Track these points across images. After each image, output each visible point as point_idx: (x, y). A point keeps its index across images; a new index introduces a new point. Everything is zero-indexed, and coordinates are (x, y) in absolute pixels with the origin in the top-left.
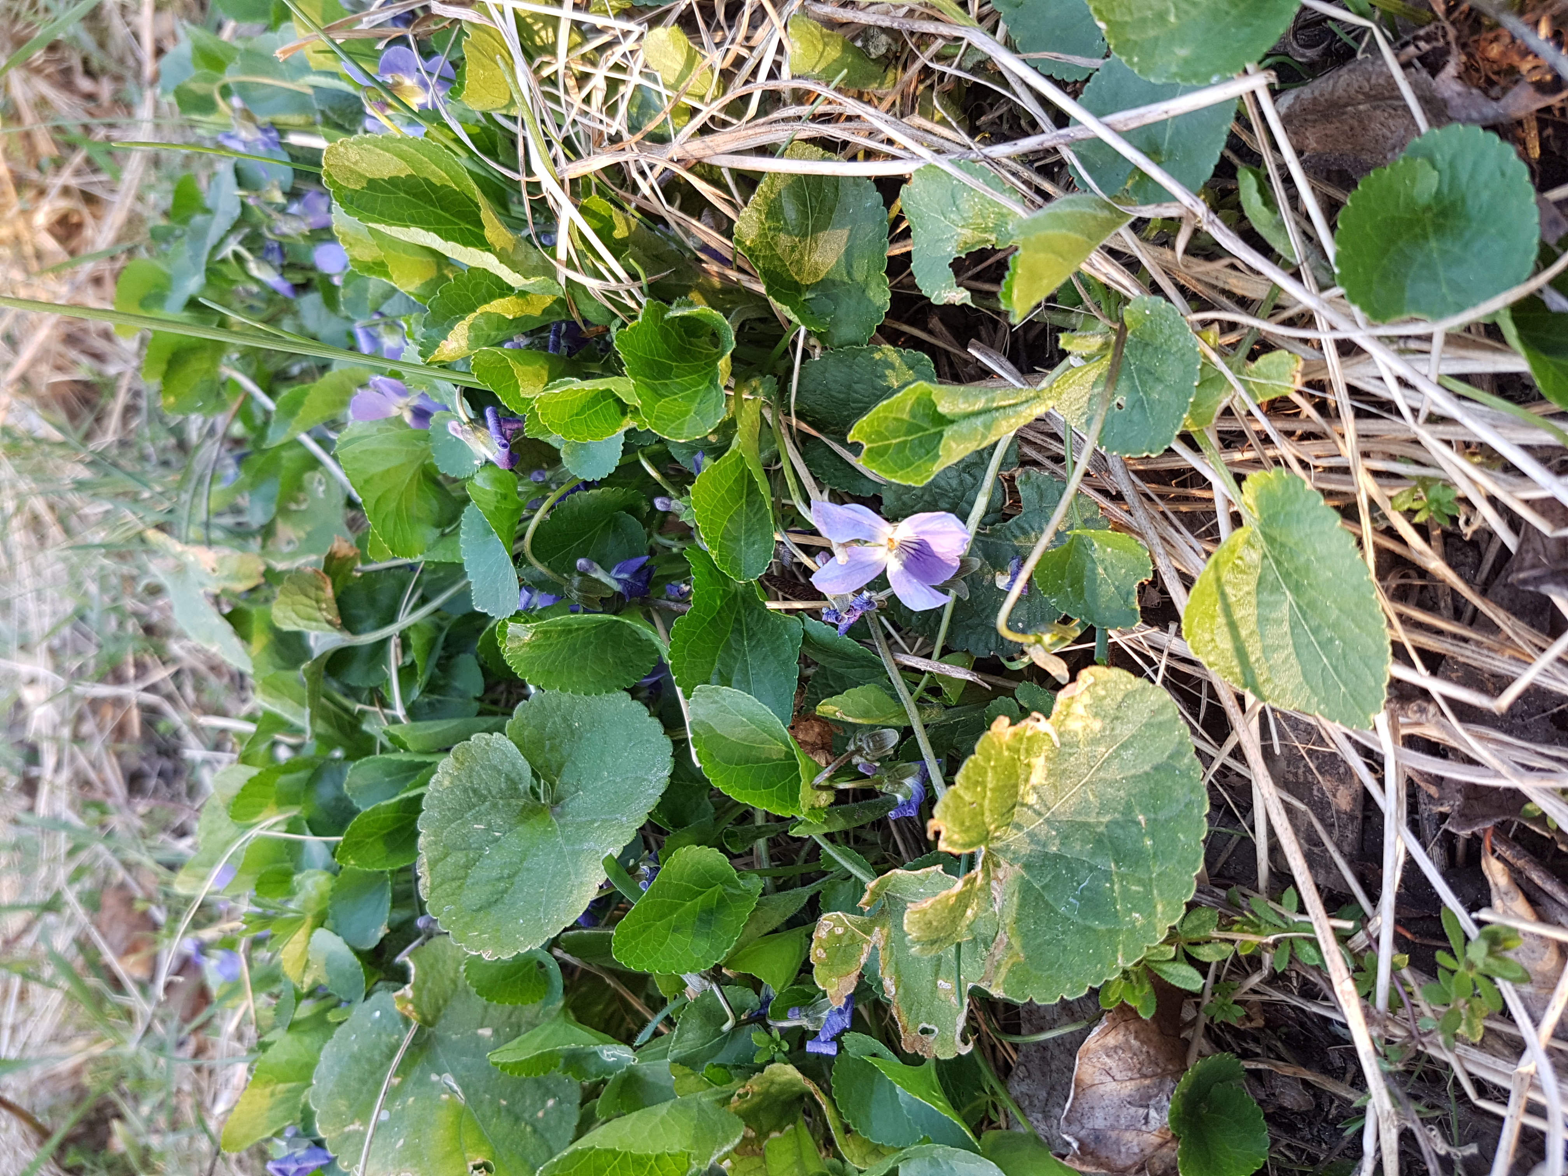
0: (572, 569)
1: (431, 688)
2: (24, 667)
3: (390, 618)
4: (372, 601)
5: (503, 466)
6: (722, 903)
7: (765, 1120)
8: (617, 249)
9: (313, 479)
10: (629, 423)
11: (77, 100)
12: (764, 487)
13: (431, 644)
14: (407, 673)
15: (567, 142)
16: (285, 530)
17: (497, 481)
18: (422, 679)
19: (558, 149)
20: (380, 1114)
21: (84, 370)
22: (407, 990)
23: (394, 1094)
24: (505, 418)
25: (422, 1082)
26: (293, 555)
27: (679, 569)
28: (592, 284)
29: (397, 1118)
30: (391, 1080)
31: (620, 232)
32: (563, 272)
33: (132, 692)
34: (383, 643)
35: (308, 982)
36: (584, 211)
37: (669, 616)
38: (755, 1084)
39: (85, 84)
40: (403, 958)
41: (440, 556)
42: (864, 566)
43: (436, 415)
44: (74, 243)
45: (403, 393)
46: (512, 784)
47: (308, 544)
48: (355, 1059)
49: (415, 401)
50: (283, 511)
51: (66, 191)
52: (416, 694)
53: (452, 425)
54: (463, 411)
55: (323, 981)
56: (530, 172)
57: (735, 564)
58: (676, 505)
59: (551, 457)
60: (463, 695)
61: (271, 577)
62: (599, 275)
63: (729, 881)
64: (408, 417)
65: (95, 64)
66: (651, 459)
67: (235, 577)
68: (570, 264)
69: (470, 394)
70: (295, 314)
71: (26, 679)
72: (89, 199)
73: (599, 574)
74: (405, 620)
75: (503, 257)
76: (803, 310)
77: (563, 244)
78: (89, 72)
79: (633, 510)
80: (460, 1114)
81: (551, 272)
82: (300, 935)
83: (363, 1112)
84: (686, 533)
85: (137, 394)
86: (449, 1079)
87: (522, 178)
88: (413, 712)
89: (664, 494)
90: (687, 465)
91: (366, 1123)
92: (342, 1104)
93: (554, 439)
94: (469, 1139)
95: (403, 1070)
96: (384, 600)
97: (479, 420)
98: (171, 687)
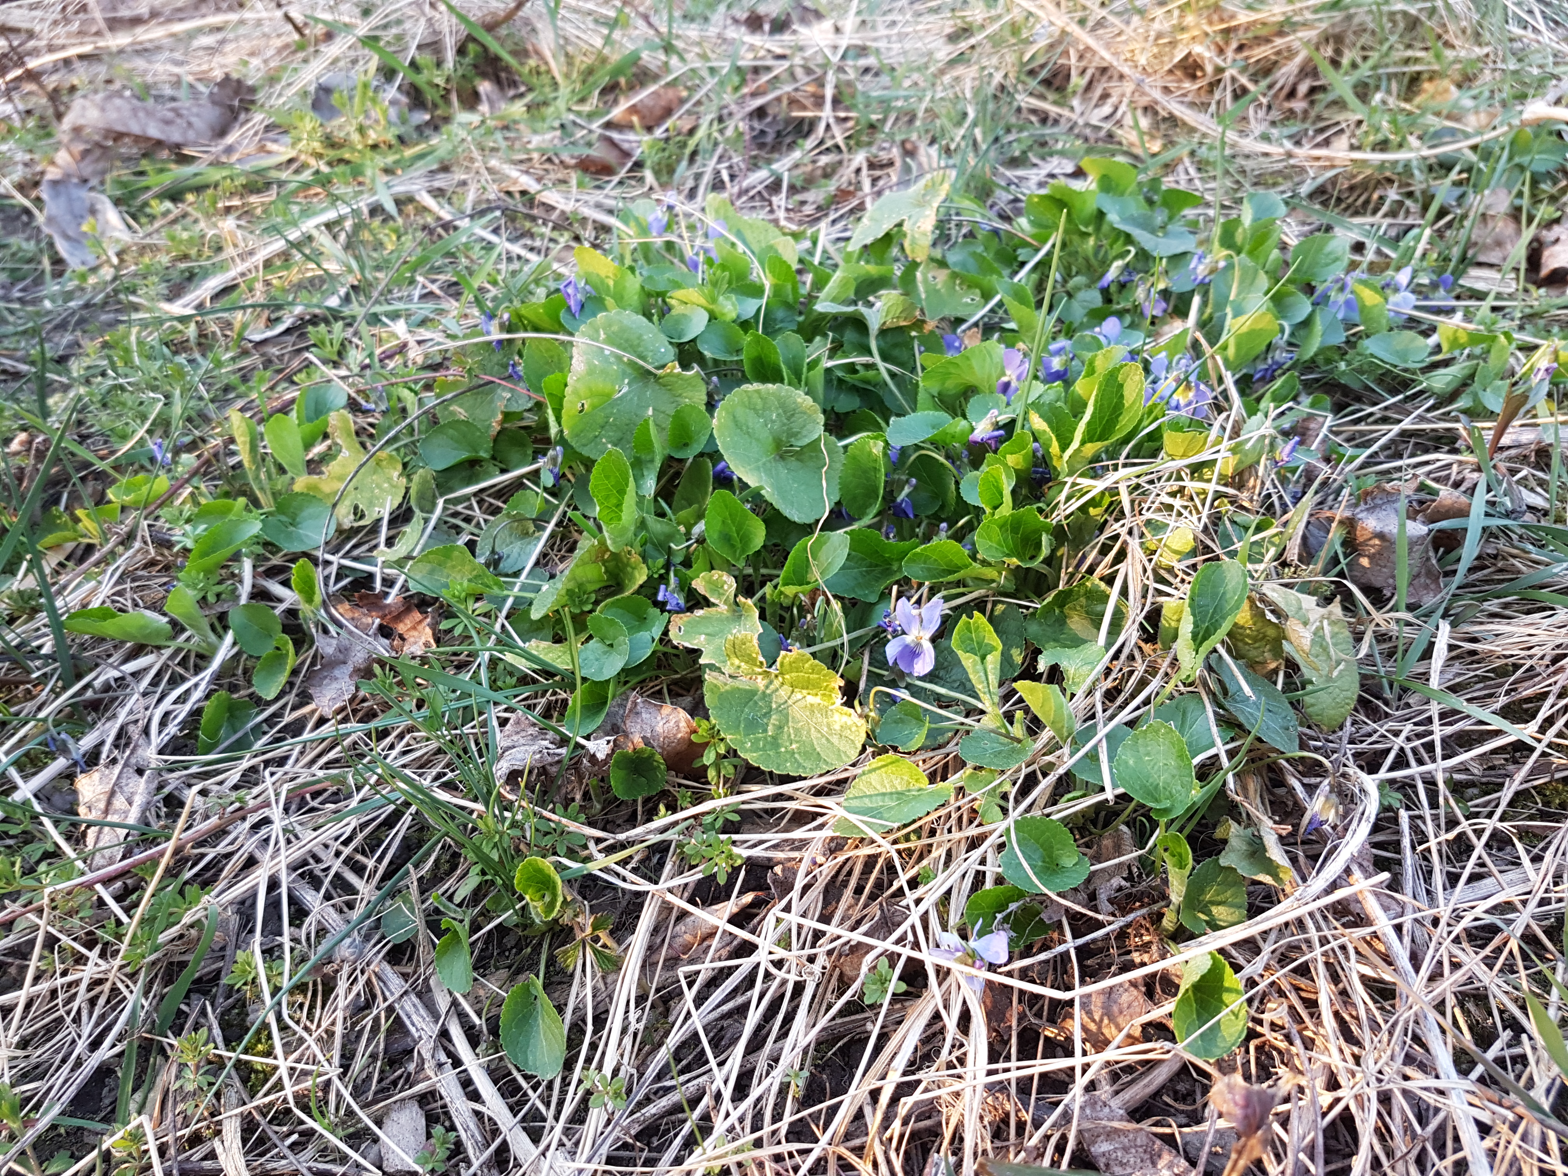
0: (911, 475)
1: (840, 381)
2: (849, 23)
3: (885, 358)
4: (896, 345)
5: (971, 437)
6: (733, 546)
7: (611, 565)
8: (1083, 509)
9: (977, 295)
10: (988, 510)
11: (1292, 79)
12: (951, 578)
13: (868, 382)
14: (851, 368)
15: (1138, 486)
16: (942, 275)
17: (963, 432)
18: (848, 378)
19: (1134, 481)
20: (608, 349)
21: (1077, 81)
22: (678, 370)
23: (619, 358)
24: (1000, 440)
25: (624, 374)
26: (925, 281)
27: (906, 533)
28: (1062, 497)
29: (606, 359)
30: (627, 356)
31: (1092, 511)
32: (1070, 480)
33: (827, 113)
34: (870, 354)
35: (673, 302)
36: (1103, 493)
37: (877, 526)
38: (635, 558)
39: (1303, 88)
40: (696, 368)
41: (922, 396)
42: (909, 624)
43: (1004, 398)
44: (1179, 73)
45: (1019, 378)
46: (795, 435)
47: (932, 292)
48: (640, 337)
49: (1014, 384)
50: (954, 275)
51: (1219, 70)
52: (840, 374)
53: (995, 412)
54: (1003, 419)
55: (674, 312)
56: (1125, 465)
57: (911, 560)
58: (943, 534)
59: (976, 464)
60: (836, 399)
61: (914, 265)
62: (1068, 499)
63: (743, 551)
64: (1005, 379)
65: (1319, 96)
66: (969, 522)
67: (914, 242)
68: (1074, 484)
69: (1013, 422)
70: (1089, 286)
71: (840, 24)
72: (1212, 86)
73: (907, 490)
74: (882, 366)
75: (1077, 451)
76: (1049, 608)
77: (1085, 482)
78: (1313, 90)
79: (942, 507)
80: (609, 396)
81: (1071, 474)
82: (703, 301)
83: (610, 341)
84: (927, 538)
85: (1056, 122)
86: (625, 389)
87: (1121, 461)
88: (828, 371)
89: (950, 527)
90: (967, 540)
91: (605, 342)
92: (615, 328)
93: (984, 467)
94: (596, 401)
95: (632, 364)
96: (896, 352)
97: (997, 427)
98: (829, 143)
